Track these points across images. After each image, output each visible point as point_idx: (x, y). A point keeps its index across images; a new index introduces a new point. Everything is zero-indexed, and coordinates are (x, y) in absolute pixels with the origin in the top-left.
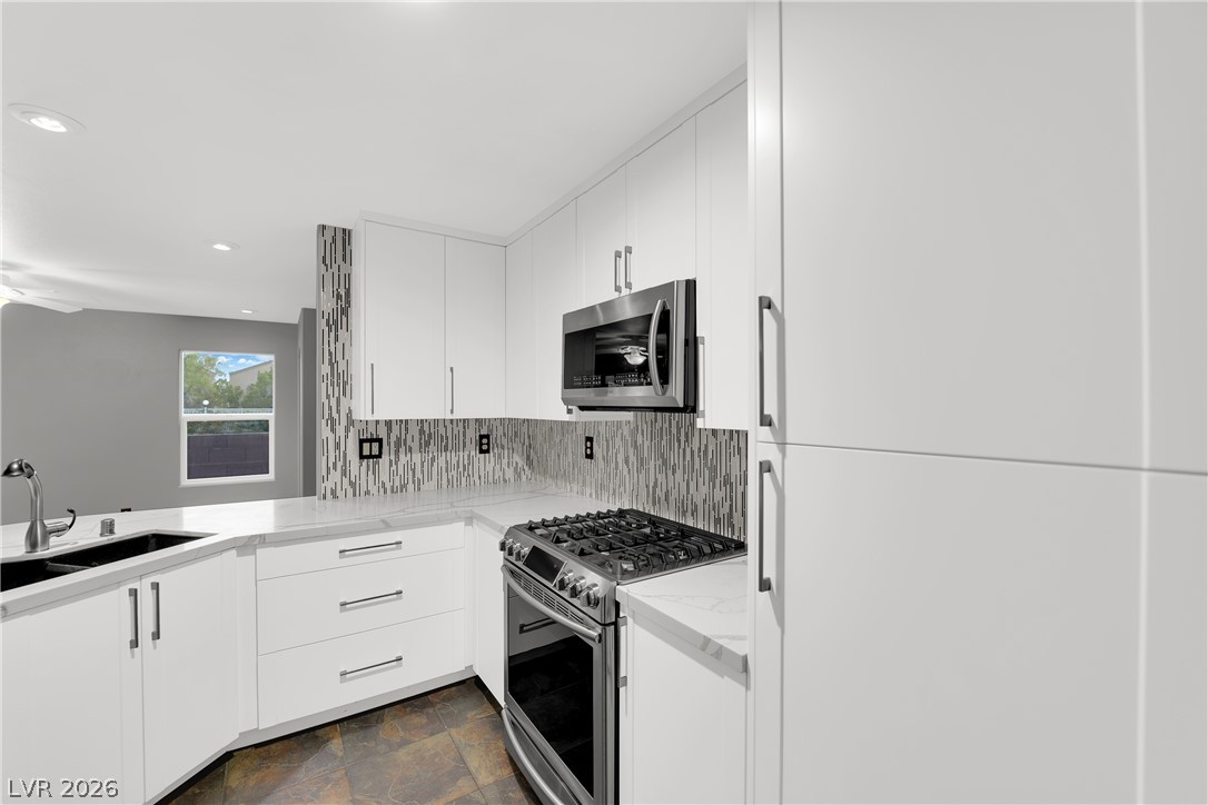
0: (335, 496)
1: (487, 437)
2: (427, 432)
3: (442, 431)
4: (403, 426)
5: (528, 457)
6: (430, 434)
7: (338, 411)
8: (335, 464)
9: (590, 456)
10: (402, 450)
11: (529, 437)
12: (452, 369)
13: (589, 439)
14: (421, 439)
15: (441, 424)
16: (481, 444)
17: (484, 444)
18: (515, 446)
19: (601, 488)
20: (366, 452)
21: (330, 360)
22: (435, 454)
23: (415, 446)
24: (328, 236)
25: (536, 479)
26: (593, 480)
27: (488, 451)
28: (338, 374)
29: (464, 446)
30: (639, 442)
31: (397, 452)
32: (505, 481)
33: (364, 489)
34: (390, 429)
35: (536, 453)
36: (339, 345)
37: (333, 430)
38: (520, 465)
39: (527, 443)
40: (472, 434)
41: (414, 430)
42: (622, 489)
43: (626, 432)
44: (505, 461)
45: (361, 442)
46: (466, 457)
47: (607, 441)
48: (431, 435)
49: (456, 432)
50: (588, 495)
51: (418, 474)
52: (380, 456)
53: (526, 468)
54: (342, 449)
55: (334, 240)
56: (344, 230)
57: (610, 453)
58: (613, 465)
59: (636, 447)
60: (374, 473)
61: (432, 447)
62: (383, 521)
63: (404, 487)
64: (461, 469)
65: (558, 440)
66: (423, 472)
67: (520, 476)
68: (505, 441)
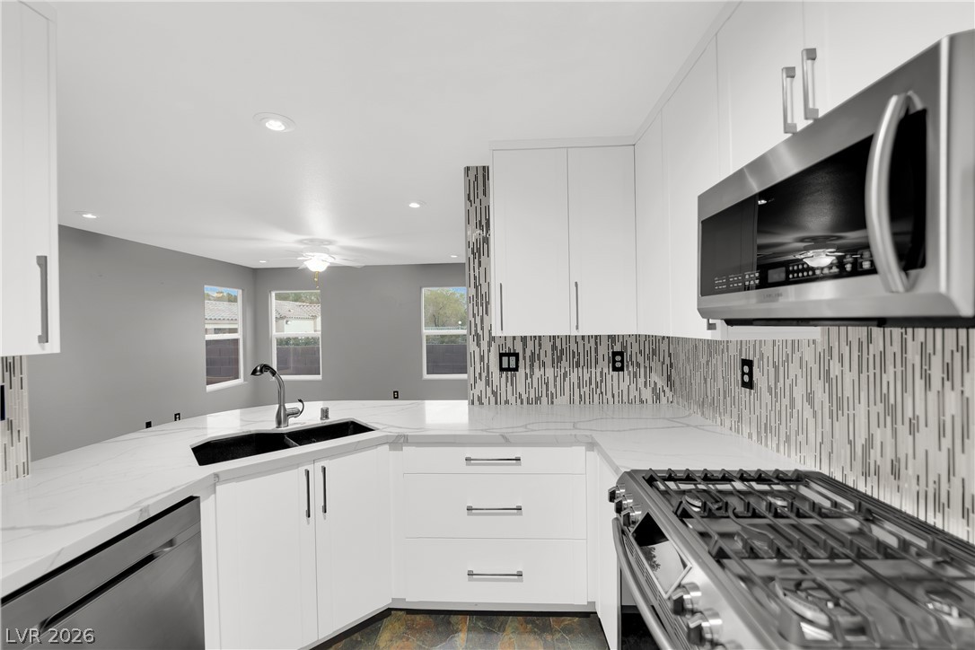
0: (481, 403)
1: (621, 354)
2: (559, 348)
3: (574, 347)
4: (537, 341)
5: (669, 378)
6: (562, 350)
7: (482, 328)
8: (480, 374)
9: (749, 385)
10: (536, 364)
11: (670, 355)
12: (576, 283)
13: (747, 363)
14: (553, 354)
15: (573, 341)
16: (614, 362)
17: (618, 361)
18: (653, 364)
19: (765, 430)
20: (505, 365)
21: (475, 283)
22: (567, 369)
23: (548, 361)
24: (472, 174)
25: (678, 403)
26: (754, 418)
27: (621, 369)
28: (482, 295)
29: (596, 363)
30: (835, 370)
31: (532, 366)
32: (641, 401)
33: (504, 398)
34: (525, 345)
35: (679, 374)
36: (482, 269)
37: (478, 345)
38: (659, 386)
39: (667, 361)
40: (604, 350)
41: (547, 346)
42: (801, 438)
43: (809, 355)
44: (641, 381)
45: (501, 355)
46: (598, 374)
47: (776, 368)
48: (564, 351)
49: (587, 348)
50: (746, 435)
51: (551, 388)
52: (516, 369)
53: (667, 390)
54: (486, 361)
55: (476, 178)
56: (484, 167)
57: (780, 384)
58: (786, 401)
59: (828, 379)
60: (512, 384)
61: (564, 363)
62: (503, 436)
63: (538, 399)
64: (593, 386)
65: (703, 361)
66: (555, 386)
67: (658, 398)
68: (641, 359)
